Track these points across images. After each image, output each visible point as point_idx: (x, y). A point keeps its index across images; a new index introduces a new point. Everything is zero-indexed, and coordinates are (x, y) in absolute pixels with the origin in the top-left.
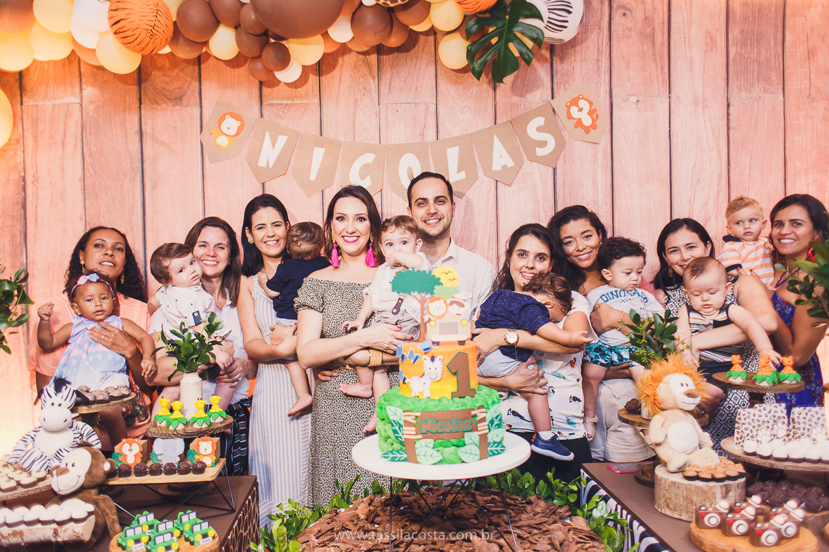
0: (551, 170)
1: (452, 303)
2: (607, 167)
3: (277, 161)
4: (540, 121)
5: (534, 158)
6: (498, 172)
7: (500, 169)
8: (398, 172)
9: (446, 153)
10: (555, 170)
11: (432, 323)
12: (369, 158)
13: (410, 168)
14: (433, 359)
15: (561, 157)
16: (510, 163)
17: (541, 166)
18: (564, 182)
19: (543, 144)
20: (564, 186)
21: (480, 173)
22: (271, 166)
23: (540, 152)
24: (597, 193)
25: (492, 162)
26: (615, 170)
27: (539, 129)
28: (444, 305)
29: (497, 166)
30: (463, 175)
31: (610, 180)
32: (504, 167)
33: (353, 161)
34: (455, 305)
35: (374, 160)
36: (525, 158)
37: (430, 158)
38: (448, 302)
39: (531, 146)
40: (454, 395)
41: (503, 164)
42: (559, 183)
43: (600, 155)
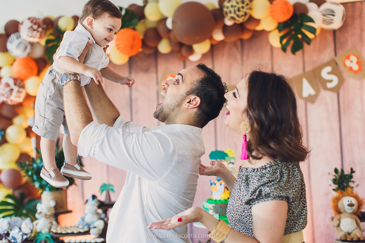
1: (230, 163)
4: (329, 69)
5: (326, 88)
6: (306, 98)
10: (338, 95)
14: (221, 184)
15: (342, 88)
16: (313, 92)
17: (331, 92)
18: (344, 101)
19: (331, 81)
23: (329, 85)
25: (302, 93)
27: (329, 73)
29: (305, 94)
32: (310, 95)
34: (231, 164)
36: (321, 88)
38: (229, 162)
39: (324, 83)
42: (341, 101)
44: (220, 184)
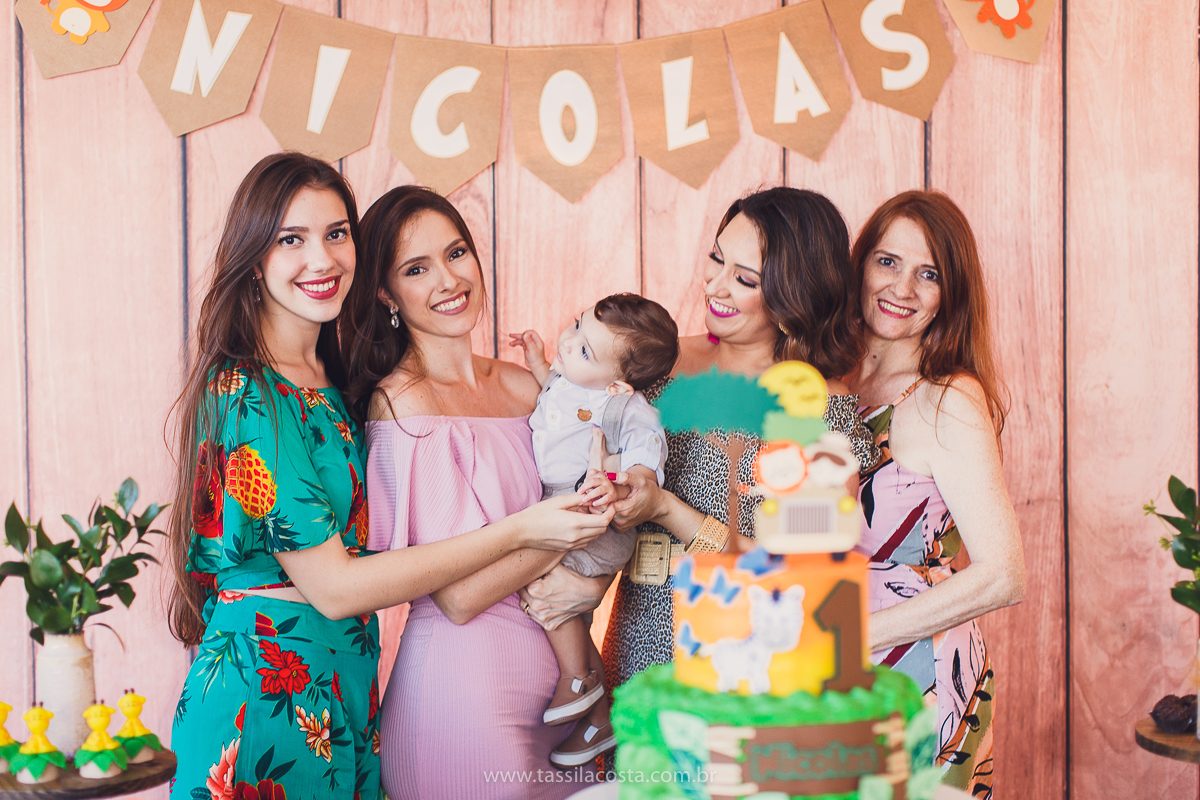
0: (916, 125)
1: (818, 456)
2: (1052, 123)
3: (223, 79)
5: (877, 94)
6: (787, 126)
7: (792, 118)
8: (537, 118)
9: (659, 74)
10: (927, 127)
11: (768, 507)
12: (462, 79)
13: (568, 110)
14: (776, 595)
15: (944, 96)
16: (818, 107)
17: (895, 115)
18: (949, 157)
19: (900, 60)
20: (949, 166)
21: (746, 126)
22: (205, 91)
23: (893, 80)
24: (1028, 188)
25: (773, 101)
26: (1070, 133)
27: (891, 23)
28: (799, 463)
29: (785, 112)
30: (700, 132)
31: (1058, 157)
32: (804, 114)
33: (422, 85)
34: (825, 463)
35: (477, 86)
36: (857, 94)
37: (622, 84)
38: (810, 452)
39: (869, 65)
40: (827, 685)
41: (802, 107)
42: (937, 159)
43: (1036, 94)
44: (766, 595)
